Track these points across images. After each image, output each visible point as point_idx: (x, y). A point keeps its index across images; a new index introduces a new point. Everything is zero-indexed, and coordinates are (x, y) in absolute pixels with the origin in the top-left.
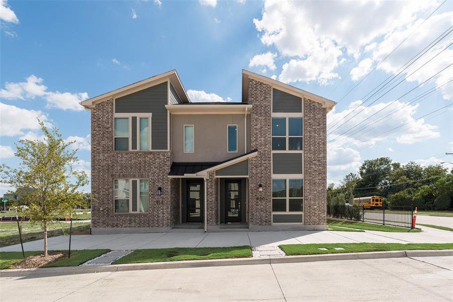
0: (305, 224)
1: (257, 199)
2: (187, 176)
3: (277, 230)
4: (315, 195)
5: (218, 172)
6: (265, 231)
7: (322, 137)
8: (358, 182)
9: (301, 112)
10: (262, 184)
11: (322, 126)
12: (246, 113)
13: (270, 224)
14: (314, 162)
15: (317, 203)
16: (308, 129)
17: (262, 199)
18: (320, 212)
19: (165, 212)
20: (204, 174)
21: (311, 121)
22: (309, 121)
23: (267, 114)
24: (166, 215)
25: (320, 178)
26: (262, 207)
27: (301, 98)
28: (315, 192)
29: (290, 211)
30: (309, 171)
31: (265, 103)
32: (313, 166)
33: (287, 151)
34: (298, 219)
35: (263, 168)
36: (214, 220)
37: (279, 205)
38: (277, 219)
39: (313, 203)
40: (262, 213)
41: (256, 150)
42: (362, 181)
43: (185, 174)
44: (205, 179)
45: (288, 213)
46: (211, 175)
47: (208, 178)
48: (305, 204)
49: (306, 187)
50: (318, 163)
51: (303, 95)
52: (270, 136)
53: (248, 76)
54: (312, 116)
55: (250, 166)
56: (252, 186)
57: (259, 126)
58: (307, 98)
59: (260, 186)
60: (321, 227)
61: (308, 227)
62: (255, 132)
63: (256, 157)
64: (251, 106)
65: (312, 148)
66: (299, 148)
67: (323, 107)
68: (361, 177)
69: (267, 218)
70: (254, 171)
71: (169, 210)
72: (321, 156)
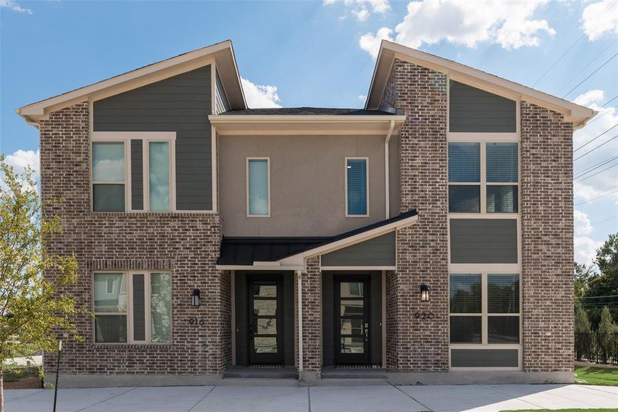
0: (524, 371)
1: (417, 316)
2: (259, 266)
3: (462, 382)
4: (547, 309)
5: (326, 259)
6: (434, 384)
7: (563, 186)
8: (594, 281)
9: (514, 131)
10: (427, 284)
11: (562, 161)
12: (390, 133)
13: (446, 370)
14: (545, 238)
15: (552, 325)
16: (532, 167)
17: (426, 316)
18: (559, 346)
19: (209, 343)
20: (296, 263)
21: (539, 151)
22: (534, 151)
23: (437, 134)
24: (210, 349)
25: (559, 272)
26: (427, 333)
27: (514, 103)
28: (548, 303)
29: (490, 342)
30: (535, 256)
31: (432, 113)
32: (544, 248)
33: (483, 215)
34: (509, 359)
35: (429, 250)
36: (318, 361)
37: (464, 331)
38: (462, 359)
39: (542, 324)
40: (426, 345)
41: (413, 213)
42: (604, 281)
43: (255, 263)
44: (299, 273)
45: (485, 345)
46: (311, 264)
47: (306, 272)
48: (525, 326)
49: (528, 292)
50: (553, 242)
51: (520, 95)
52: (445, 183)
53: (393, 53)
54: (540, 139)
55: (399, 246)
56: (403, 288)
57: (419, 161)
58: (529, 102)
59: (424, 288)
60: (561, 376)
61: (532, 375)
62: (411, 173)
63: (413, 227)
64: (402, 118)
65: (541, 208)
66: (511, 208)
67: (566, 120)
68: (599, 272)
69: (438, 357)
70: (409, 257)
71: (218, 339)
72: (561, 225)
